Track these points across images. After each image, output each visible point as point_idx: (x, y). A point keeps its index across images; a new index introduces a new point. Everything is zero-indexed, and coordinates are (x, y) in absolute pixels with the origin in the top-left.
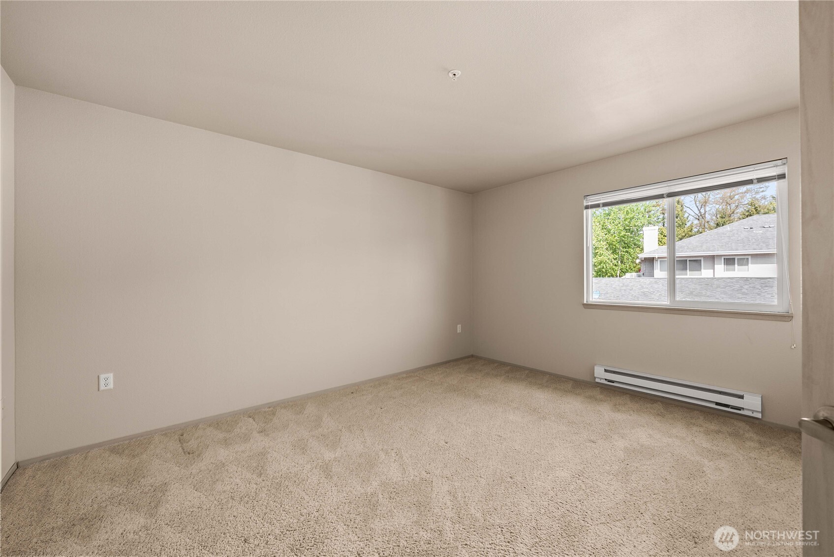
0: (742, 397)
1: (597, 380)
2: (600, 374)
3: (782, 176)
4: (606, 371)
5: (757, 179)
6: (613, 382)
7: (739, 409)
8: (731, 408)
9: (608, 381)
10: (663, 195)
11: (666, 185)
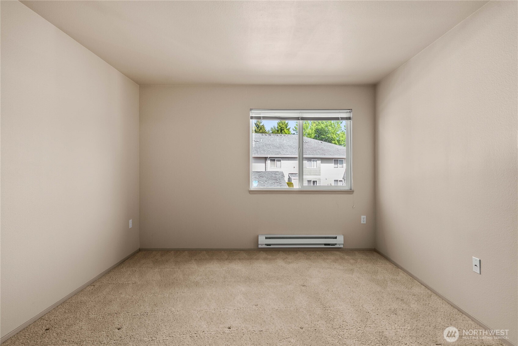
0: (336, 238)
1: (260, 246)
2: (262, 241)
3: (349, 118)
4: (266, 238)
5: (341, 118)
6: (270, 245)
7: (334, 245)
8: (331, 245)
9: (267, 245)
10: (299, 118)
11: (300, 112)
